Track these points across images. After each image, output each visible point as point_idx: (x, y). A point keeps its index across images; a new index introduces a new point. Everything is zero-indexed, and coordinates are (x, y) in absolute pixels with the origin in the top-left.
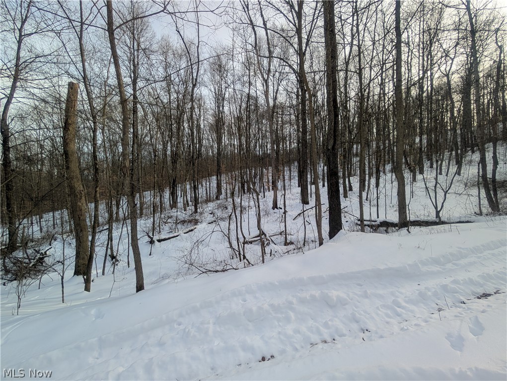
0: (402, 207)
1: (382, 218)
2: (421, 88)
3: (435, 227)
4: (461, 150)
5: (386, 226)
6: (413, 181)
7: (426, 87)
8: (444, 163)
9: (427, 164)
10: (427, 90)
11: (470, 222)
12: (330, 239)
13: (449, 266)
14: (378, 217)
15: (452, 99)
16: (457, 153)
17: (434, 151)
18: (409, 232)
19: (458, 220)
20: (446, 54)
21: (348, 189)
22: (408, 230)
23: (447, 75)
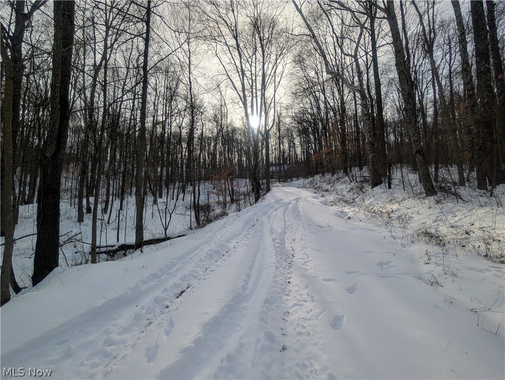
0: (139, 229)
1: (122, 241)
2: (164, 128)
3: (163, 243)
4: (185, 182)
5: (125, 249)
6: (154, 203)
7: (167, 130)
8: (175, 191)
9: (164, 191)
10: (168, 131)
11: (183, 235)
12: (33, 286)
13: (164, 277)
14: (118, 241)
15: (182, 146)
16: (183, 184)
17: (170, 181)
18: (142, 252)
19: (178, 235)
20: (179, 112)
21: (85, 211)
22: (141, 250)
23: (180, 127)
